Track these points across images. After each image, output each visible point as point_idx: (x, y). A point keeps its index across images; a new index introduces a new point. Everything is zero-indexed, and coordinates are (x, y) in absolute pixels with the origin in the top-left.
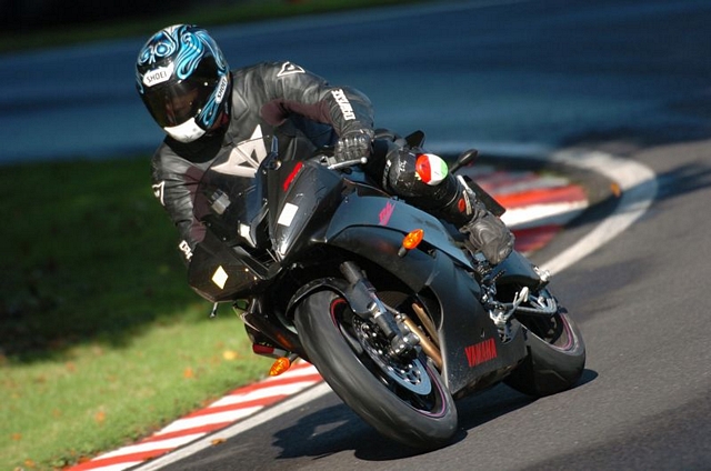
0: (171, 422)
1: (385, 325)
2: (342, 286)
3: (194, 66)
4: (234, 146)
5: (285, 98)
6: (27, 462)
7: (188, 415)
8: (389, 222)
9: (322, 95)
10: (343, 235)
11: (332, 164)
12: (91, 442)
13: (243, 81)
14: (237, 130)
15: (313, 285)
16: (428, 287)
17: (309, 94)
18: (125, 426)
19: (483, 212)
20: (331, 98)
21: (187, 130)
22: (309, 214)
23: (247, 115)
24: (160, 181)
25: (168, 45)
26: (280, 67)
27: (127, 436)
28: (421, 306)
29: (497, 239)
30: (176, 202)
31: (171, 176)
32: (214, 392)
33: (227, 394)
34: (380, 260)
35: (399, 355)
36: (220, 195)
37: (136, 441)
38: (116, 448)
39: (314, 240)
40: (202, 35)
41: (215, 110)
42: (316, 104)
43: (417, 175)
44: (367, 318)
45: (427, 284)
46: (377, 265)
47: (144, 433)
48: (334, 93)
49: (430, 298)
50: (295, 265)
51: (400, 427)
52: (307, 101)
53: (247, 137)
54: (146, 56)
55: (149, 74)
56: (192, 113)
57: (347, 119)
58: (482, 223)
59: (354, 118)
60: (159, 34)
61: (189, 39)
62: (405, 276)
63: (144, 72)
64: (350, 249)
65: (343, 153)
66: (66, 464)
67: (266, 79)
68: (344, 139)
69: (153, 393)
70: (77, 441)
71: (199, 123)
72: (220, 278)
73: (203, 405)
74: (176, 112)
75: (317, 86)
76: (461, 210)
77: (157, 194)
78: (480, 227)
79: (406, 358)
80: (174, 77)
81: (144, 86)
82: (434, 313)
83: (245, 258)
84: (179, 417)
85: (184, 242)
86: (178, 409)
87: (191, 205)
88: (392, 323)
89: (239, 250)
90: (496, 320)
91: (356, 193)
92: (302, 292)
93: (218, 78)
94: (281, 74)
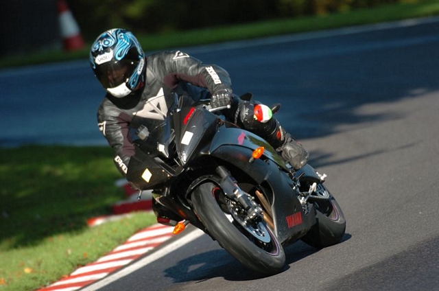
1: (244, 202)
2: (218, 180)
3: (126, 52)
4: (147, 100)
8: (243, 143)
9: (200, 70)
10: (219, 150)
13: (152, 63)
14: (149, 91)
15: (201, 179)
16: (265, 181)
17: (192, 70)
19: (290, 139)
20: (206, 72)
21: (121, 90)
22: (199, 137)
23: (155, 82)
24: (103, 121)
25: (110, 40)
26: (175, 53)
28: (261, 192)
29: (299, 155)
30: (112, 133)
31: (110, 119)
34: (239, 165)
35: (252, 220)
36: (143, 128)
39: (202, 153)
40: (129, 35)
41: (137, 78)
42: (197, 75)
43: (255, 117)
44: (233, 198)
45: (266, 179)
46: (237, 168)
48: (207, 69)
49: (267, 188)
50: (189, 169)
51: (254, 260)
52: (191, 74)
53: (155, 95)
54: (97, 46)
55: (99, 57)
56: (124, 81)
57: (216, 83)
59: (220, 82)
60: (104, 34)
61: (123, 37)
62: (252, 175)
63: (96, 56)
65: (215, 102)
67: (166, 61)
68: (216, 95)
71: (128, 85)
72: (147, 176)
74: (114, 80)
75: (197, 65)
76: (278, 138)
77: (101, 129)
78: (288, 148)
80: (114, 58)
81: (96, 64)
82: (269, 198)
83: (162, 164)
85: (118, 157)
87: (121, 135)
88: (248, 201)
89: (158, 159)
90: (301, 201)
91: (224, 126)
92: (195, 183)
93: (139, 60)
94: (175, 58)
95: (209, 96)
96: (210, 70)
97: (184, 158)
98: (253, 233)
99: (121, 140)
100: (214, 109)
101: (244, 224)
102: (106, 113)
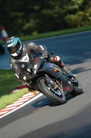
1: (53, 84)
2: (45, 78)
3: (16, 44)
4: (23, 57)
5: (32, 48)
8: (52, 67)
9: (38, 46)
10: (45, 69)
11: (42, 58)
13: (24, 46)
14: (23, 54)
15: (40, 78)
19: (65, 65)
22: (39, 66)
23: (25, 52)
24: (11, 64)
25: (12, 40)
26: (30, 43)
28: (58, 81)
29: (68, 69)
30: (14, 67)
31: (13, 63)
34: (51, 73)
36: (23, 64)
39: (40, 71)
40: (18, 38)
41: (20, 51)
43: (55, 60)
44: (50, 83)
45: (59, 77)
48: (40, 46)
49: (59, 79)
50: (36, 75)
53: (25, 55)
54: (8, 42)
55: (9, 45)
60: (10, 38)
61: (16, 39)
62: (55, 76)
64: (46, 72)
67: (28, 45)
68: (43, 54)
71: (17, 53)
72: (25, 78)
76: (62, 65)
77: (11, 66)
78: (65, 68)
79: (57, 89)
80: (13, 45)
81: (8, 47)
82: (60, 82)
83: (29, 74)
85: (16, 74)
87: (17, 67)
90: (69, 83)
91: (46, 62)
93: (20, 46)
95: (41, 54)
96: (41, 46)
97: (35, 72)
101: (53, 90)
102: (12, 61)
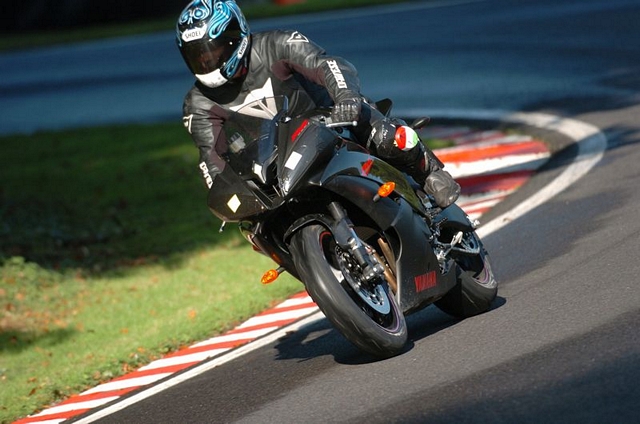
0: (247, 319)
1: (360, 256)
2: (329, 222)
3: (223, 28)
4: (249, 92)
5: (291, 59)
6: (140, 349)
7: (260, 313)
8: (368, 173)
9: (320, 62)
11: (329, 123)
12: (188, 334)
13: (260, 42)
14: (253, 80)
15: (307, 219)
16: (392, 227)
17: (310, 61)
18: (212, 322)
20: (326, 67)
21: (213, 78)
22: (309, 162)
23: (262, 69)
24: (189, 114)
25: (204, 11)
26: (290, 35)
27: (215, 329)
28: (385, 241)
30: (200, 131)
32: (279, 296)
33: (289, 298)
34: (360, 204)
35: (369, 281)
36: (238, 137)
37: (222, 333)
38: (207, 339)
39: (311, 183)
40: (231, 4)
41: (237, 64)
43: (395, 143)
44: (347, 249)
45: (393, 225)
47: (228, 327)
48: (329, 63)
49: (393, 236)
50: (291, 200)
51: (365, 337)
52: (307, 66)
54: (186, 17)
55: (187, 32)
56: (219, 65)
57: (340, 87)
58: (435, 175)
59: (346, 87)
60: (197, 1)
61: (221, 7)
63: (183, 30)
64: (337, 192)
65: (338, 115)
66: (170, 350)
68: (340, 105)
69: (229, 297)
70: (177, 333)
71: (223, 73)
72: (234, 204)
73: (271, 305)
75: (316, 54)
77: (186, 124)
78: (432, 179)
79: (370, 286)
80: (207, 36)
81: (183, 41)
82: (395, 249)
83: (256, 191)
84: (253, 316)
85: (204, 163)
86: (252, 309)
87: (211, 134)
88: (366, 255)
89: (252, 183)
90: (439, 257)
91: (346, 148)
92: (299, 223)
93: (241, 39)
94: (290, 41)
96: (333, 65)
97: (287, 186)
98: (368, 300)
99: (211, 141)
100: (336, 124)
101: (357, 286)
102: (195, 104)
